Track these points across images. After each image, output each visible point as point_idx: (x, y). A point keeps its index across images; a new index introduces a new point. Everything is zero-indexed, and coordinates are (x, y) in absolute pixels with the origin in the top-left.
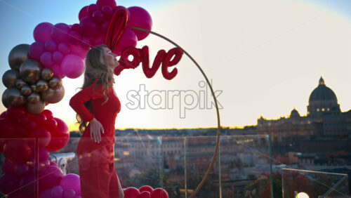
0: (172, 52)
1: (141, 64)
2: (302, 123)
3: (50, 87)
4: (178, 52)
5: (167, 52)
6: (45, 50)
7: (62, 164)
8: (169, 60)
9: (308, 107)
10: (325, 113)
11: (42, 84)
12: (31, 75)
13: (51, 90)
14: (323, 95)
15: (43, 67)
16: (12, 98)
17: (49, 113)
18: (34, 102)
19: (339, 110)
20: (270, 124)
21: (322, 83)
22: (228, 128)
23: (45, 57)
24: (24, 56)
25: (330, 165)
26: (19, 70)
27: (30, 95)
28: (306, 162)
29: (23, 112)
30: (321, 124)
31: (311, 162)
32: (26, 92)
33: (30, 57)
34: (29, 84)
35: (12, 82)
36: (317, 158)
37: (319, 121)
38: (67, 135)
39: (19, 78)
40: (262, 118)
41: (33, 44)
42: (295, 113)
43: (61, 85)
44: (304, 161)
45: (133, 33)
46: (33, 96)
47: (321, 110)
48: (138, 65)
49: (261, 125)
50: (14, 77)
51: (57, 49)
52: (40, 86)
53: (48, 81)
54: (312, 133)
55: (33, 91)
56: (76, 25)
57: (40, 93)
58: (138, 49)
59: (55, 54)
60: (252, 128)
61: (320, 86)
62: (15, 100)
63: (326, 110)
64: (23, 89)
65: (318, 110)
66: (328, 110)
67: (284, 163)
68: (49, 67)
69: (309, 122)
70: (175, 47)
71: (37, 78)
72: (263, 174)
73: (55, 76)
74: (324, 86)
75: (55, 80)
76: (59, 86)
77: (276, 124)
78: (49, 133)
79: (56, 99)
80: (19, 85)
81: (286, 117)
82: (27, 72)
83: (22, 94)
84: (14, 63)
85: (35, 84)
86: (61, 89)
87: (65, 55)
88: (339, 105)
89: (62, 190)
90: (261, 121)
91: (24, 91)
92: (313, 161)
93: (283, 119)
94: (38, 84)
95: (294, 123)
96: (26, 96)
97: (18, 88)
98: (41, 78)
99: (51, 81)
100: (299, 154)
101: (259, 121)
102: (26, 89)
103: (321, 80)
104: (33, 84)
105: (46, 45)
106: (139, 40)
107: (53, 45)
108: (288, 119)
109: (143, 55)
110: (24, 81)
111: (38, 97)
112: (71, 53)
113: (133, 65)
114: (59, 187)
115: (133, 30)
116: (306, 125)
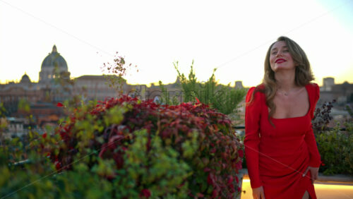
2: (32, 89)
9: (40, 73)
10: (56, 80)
21: (54, 50)
28: (16, 127)
36: (26, 123)
42: (25, 78)
47: (52, 77)
61: (53, 52)
63: (57, 77)
65: (49, 76)
69: (38, 88)
77: (4, 89)
81: (15, 82)
92: (22, 126)
93: (11, 83)
103: (55, 47)
108: (18, 83)
116: (35, 91)
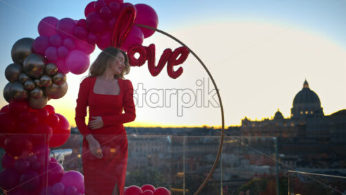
0: (178, 51)
1: (147, 62)
2: (286, 125)
3: (53, 82)
4: (184, 51)
5: (173, 51)
6: (50, 45)
7: (59, 160)
8: (175, 59)
9: (292, 109)
10: (309, 116)
11: (46, 78)
12: (35, 69)
13: (54, 85)
14: (307, 98)
15: (47, 61)
16: (15, 92)
17: (51, 108)
18: (37, 97)
19: (322, 113)
20: (254, 125)
21: (306, 86)
22: (213, 128)
23: (50, 51)
24: (27, 50)
25: (312, 167)
26: (22, 64)
27: (33, 89)
28: (289, 163)
29: (25, 107)
30: (304, 126)
31: (293, 163)
32: (29, 87)
33: (33, 51)
34: (32, 78)
35: (15, 76)
36: (300, 160)
37: (302, 124)
38: (68, 131)
39: (23, 72)
40: (246, 119)
41: (38, 38)
42: (278, 115)
43: (65, 81)
44: (286, 162)
45: (140, 31)
46: (36, 91)
47: (304, 112)
48: (144, 63)
49: (245, 126)
50: (17, 71)
51: (62, 45)
52: (44, 81)
53: (52, 76)
54: (295, 135)
55: (36, 86)
56: (82, 21)
57: (43, 88)
58: (145, 47)
59: (61, 49)
60: (236, 128)
61: (304, 89)
62: (18, 94)
63: (309, 112)
64: (26, 84)
65: (302, 113)
66: (312, 113)
67: (267, 165)
68: (54, 62)
69: (292, 125)
70: (181, 46)
71: (41, 73)
72: (256, 175)
73: (59, 71)
74: (308, 89)
75: (59, 76)
76: (63, 81)
77: (260, 126)
78: (51, 128)
79: (59, 94)
80: (23, 79)
81: (270, 119)
82: (31, 67)
83: (25, 88)
84: (17, 56)
85: (39, 78)
86: (64, 85)
87: (70, 50)
88: (322, 109)
89: (63, 187)
90: (246, 122)
91: (27, 86)
92: (295, 163)
93: (267, 120)
94: (42, 79)
95: (277, 124)
96: (29, 90)
97: (22, 83)
98: (45, 73)
99: (55, 77)
100: (282, 155)
101: (243, 121)
102: (30, 84)
103: (306, 83)
104: (36, 79)
105: (51, 39)
106: (145, 37)
107: (59, 39)
108: (272, 120)
109: (149, 53)
110: (27, 75)
111: (41, 92)
112: (77, 48)
113: (139, 63)
114: (61, 184)
115: (140, 28)
116: (289, 127)
